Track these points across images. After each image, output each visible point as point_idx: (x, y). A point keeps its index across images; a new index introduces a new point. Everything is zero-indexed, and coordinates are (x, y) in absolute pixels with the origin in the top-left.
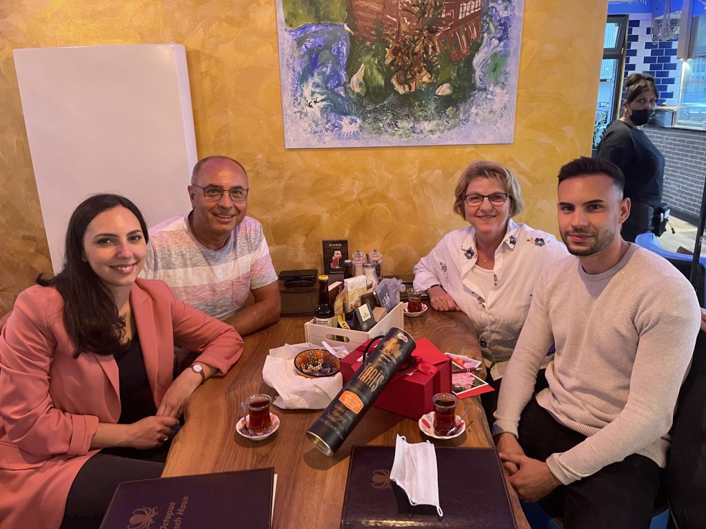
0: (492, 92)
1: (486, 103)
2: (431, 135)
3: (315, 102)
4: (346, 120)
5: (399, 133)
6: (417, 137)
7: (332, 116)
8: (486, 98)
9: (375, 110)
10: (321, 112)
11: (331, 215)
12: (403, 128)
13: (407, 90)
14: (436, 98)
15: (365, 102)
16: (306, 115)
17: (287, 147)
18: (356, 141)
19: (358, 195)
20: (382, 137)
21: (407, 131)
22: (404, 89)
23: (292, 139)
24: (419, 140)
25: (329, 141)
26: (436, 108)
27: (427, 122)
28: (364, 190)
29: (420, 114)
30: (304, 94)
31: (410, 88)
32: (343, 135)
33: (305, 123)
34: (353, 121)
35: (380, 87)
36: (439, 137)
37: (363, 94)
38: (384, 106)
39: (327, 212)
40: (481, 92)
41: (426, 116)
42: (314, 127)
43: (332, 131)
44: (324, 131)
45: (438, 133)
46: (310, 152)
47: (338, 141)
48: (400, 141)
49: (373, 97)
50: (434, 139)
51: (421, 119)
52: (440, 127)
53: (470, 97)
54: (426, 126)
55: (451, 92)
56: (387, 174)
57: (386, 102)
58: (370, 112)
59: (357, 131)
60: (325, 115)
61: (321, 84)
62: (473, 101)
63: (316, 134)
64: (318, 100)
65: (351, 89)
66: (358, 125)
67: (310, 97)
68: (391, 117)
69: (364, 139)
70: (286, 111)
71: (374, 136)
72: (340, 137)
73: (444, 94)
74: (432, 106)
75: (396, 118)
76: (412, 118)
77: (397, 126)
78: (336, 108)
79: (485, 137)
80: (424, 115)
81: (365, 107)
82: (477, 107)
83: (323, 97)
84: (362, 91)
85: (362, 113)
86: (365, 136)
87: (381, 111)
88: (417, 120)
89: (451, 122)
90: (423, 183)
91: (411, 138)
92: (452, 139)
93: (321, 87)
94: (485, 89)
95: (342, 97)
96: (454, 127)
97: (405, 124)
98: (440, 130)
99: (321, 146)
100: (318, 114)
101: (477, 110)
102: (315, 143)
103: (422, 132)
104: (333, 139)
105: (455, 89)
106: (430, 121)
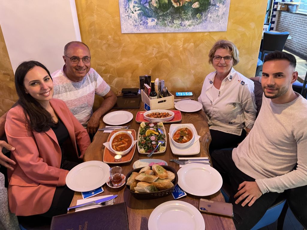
0: (218, 6)
1: (215, 12)
2: (189, 27)
3: (135, 11)
4: (150, 20)
5: (174, 26)
6: (183, 28)
7: (143, 18)
8: (215, 9)
9: (163, 15)
10: (138, 16)
11: (143, 64)
12: (176, 24)
13: (178, 5)
14: (192, 10)
15: (159, 11)
16: (131, 17)
17: (122, 32)
18: (155, 30)
19: (156, 54)
20: (167, 28)
21: (178, 25)
22: (177, 4)
23: (125, 29)
24: (183, 29)
25: (142, 30)
26: (192, 14)
27: (188, 21)
28: (158, 53)
29: (184, 17)
30: (130, 7)
31: (180, 5)
32: (148, 27)
33: (131, 21)
34: (153, 20)
35: (165, 4)
36: (193, 28)
37: (158, 8)
38: (167, 13)
39: (141, 62)
40: (213, 6)
41: (187, 18)
42: (135, 23)
43: (143, 25)
44: (140, 25)
45: (192, 26)
46: (133, 35)
47: (146, 30)
48: (175, 30)
49: (162, 8)
50: (190, 29)
51: (185, 19)
52: (194, 24)
53: (208, 9)
54: (187, 23)
55: (199, 6)
56: (169, 45)
57: (168, 11)
58: (161, 16)
59: (155, 25)
60: (140, 17)
61: (138, 2)
62: (209, 11)
63: (136, 27)
64: (136, 10)
65: (152, 4)
66: (155, 22)
67: (133, 9)
68: (171, 18)
69: (158, 29)
70: (122, 15)
71: (162, 27)
72: (147, 28)
73: (196, 7)
74: (190, 13)
75: (173, 19)
76: (181, 19)
77: (173, 23)
78: (145, 14)
79: (214, 28)
80: (186, 18)
81: (158, 14)
82: (211, 14)
83: (139, 8)
84: (157, 6)
85: (157, 16)
86: (158, 27)
87: (166, 15)
88: (183, 20)
89: (199, 21)
90: (185, 49)
91: (180, 28)
92: (198, 29)
93: (138, 3)
94: (215, 5)
95: (148, 9)
96: (200, 23)
97: (177, 22)
98: (193, 25)
99: (138, 32)
100: (137, 17)
101: (211, 15)
102: (135, 31)
103: (185, 25)
104: (144, 29)
105: (201, 5)
106: (189, 20)
